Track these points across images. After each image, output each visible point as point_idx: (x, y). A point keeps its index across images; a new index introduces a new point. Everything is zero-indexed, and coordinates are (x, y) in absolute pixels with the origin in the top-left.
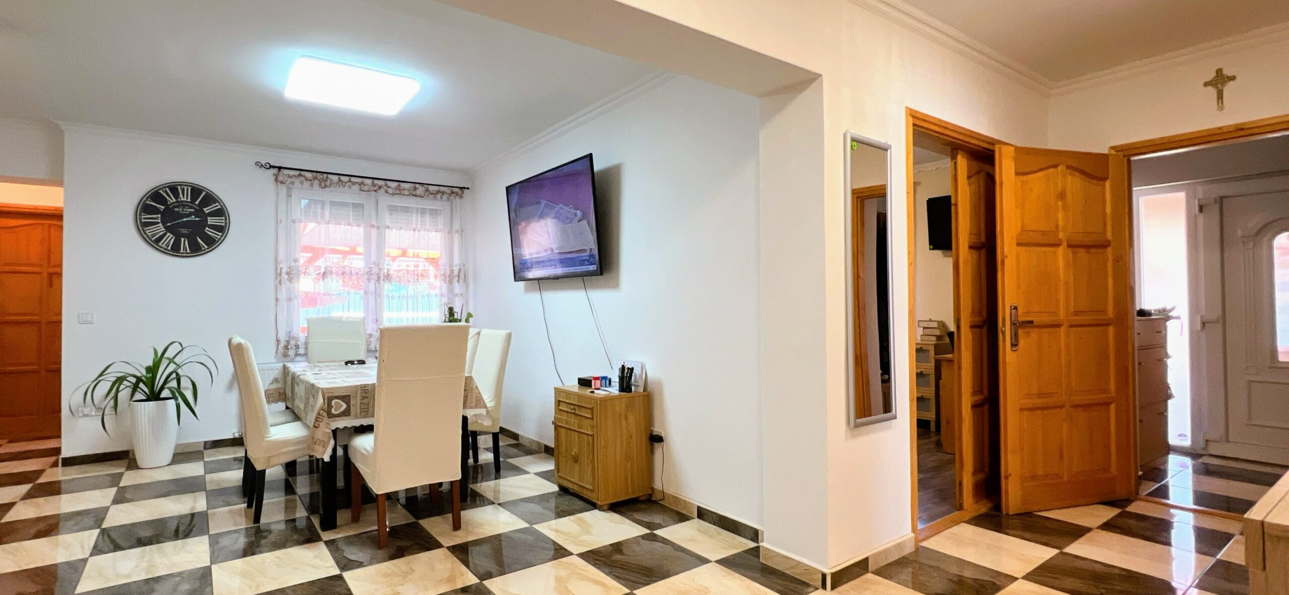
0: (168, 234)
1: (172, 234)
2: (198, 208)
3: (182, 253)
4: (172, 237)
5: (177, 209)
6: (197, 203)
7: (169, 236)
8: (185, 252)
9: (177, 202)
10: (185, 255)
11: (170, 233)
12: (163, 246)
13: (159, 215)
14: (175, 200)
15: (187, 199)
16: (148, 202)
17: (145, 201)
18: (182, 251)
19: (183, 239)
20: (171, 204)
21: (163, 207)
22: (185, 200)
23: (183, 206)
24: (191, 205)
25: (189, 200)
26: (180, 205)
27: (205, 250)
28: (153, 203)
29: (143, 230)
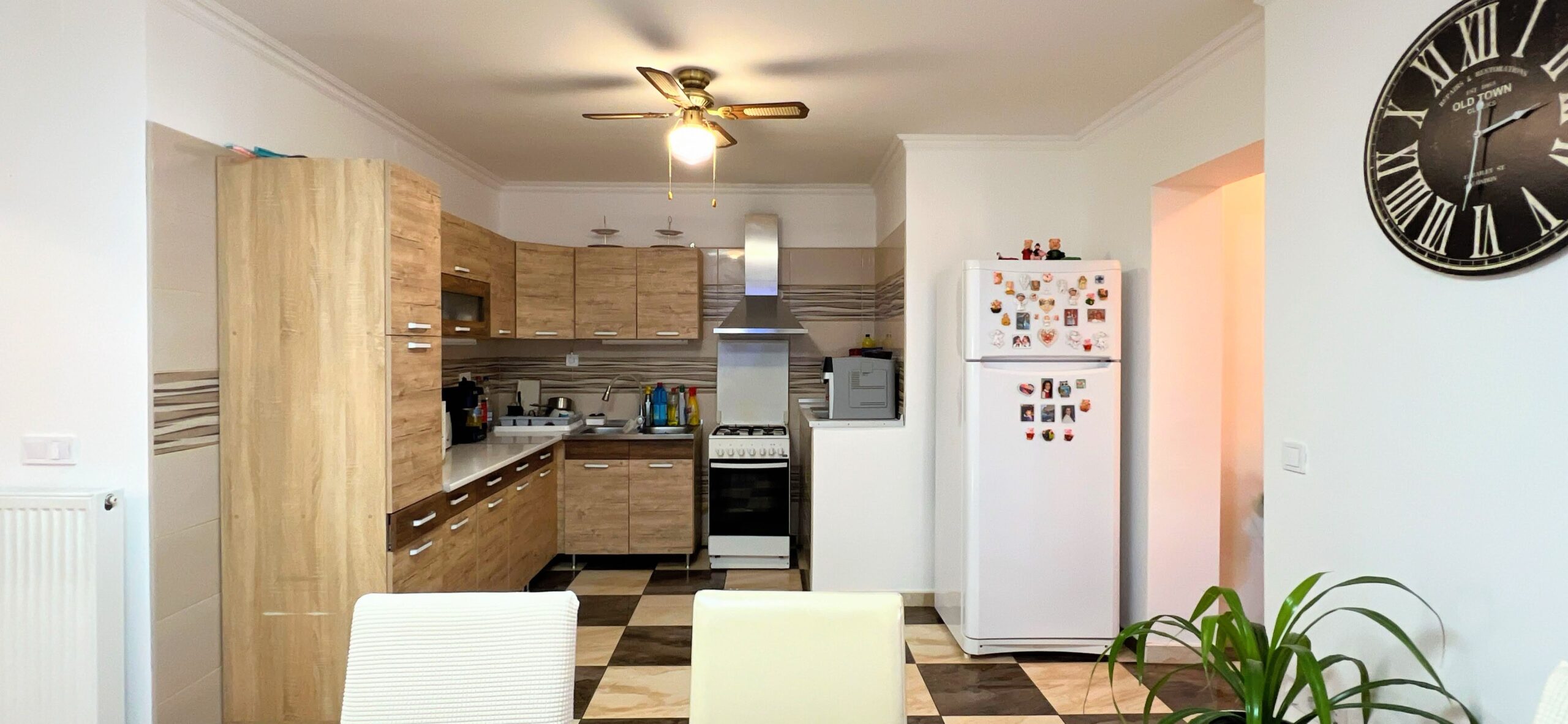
0: (1439, 201)
1: (1450, 201)
2: (1524, 73)
3: (1479, 262)
4: (1449, 211)
5: (1460, 105)
6: (1519, 53)
7: (1442, 206)
8: (1485, 255)
9: (1461, 77)
10: (1487, 267)
11: (1443, 197)
12: (1426, 245)
13: (1415, 146)
14: (1452, 75)
15: (1487, 51)
16: (1388, 113)
17: (1382, 112)
18: (1476, 255)
19: (1478, 210)
20: (1444, 92)
21: (1422, 114)
22: (1482, 58)
23: (1478, 83)
24: (1499, 69)
25: (1494, 54)
26: (1468, 86)
27: (1550, 237)
28: (1400, 113)
29: (1381, 205)
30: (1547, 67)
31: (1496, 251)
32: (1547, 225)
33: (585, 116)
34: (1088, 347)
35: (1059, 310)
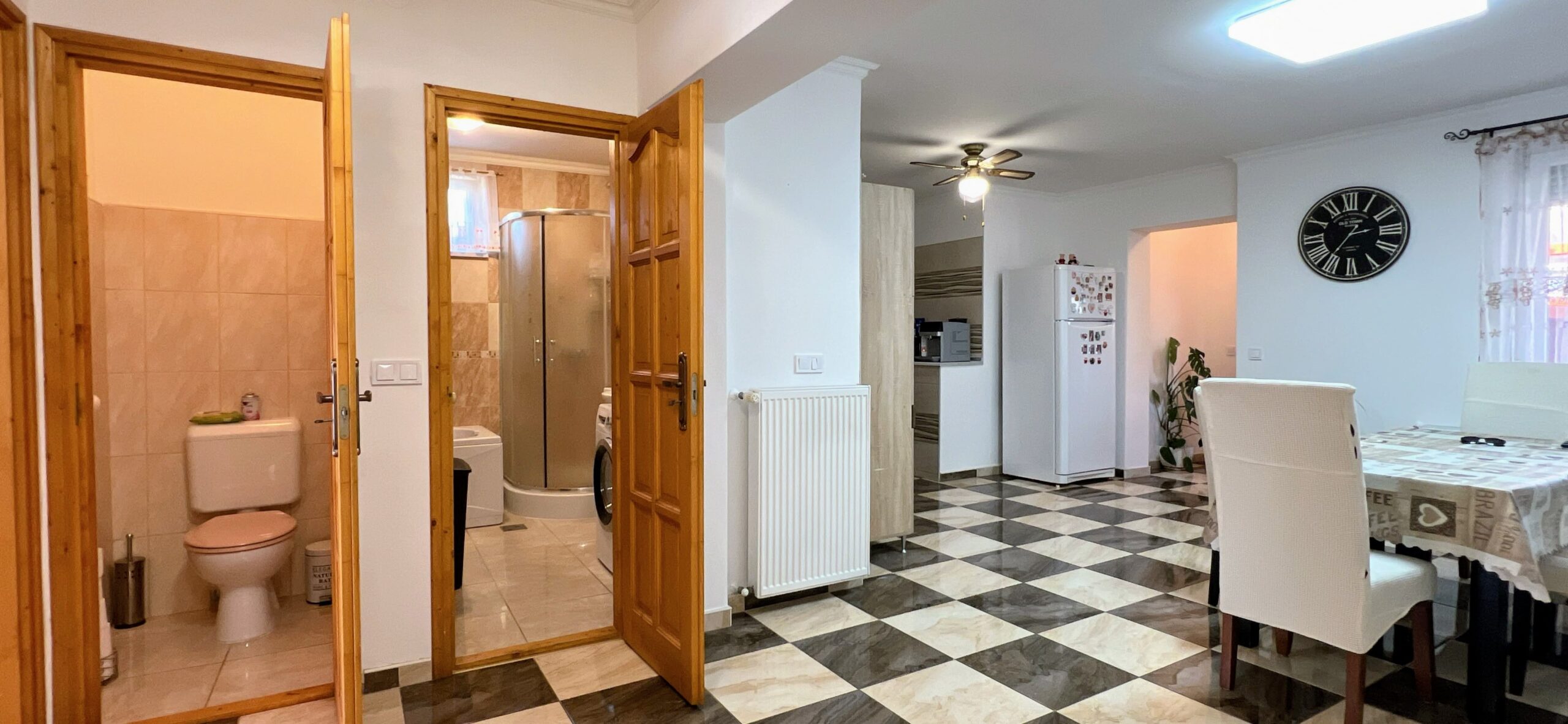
0: (1333, 255)
1: (1337, 255)
2: (1367, 217)
3: (1348, 277)
4: (1337, 259)
5: (1343, 223)
6: (1365, 210)
7: (1334, 257)
8: (1352, 275)
9: (1343, 214)
10: (1352, 279)
11: (1334, 253)
12: (1327, 270)
13: (1322, 235)
14: (1339, 213)
15: (1353, 207)
16: (1310, 221)
17: (1307, 220)
18: (1348, 274)
19: (1349, 259)
20: (1335, 218)
21: (1326, 224)
22: (1351, 209)
23: (1349, 217)
24: (1358, 214)
25: (1356, 209)
26: (1345, 218)
27: (1376, 270)
28: (1316, 222)
29: (1306, 254)
30: (1375, 217)
31: (1356, 273)
32: (1374, 266)
33: (912, 163)
34: (1105, 314)
35: (1095, 294)
